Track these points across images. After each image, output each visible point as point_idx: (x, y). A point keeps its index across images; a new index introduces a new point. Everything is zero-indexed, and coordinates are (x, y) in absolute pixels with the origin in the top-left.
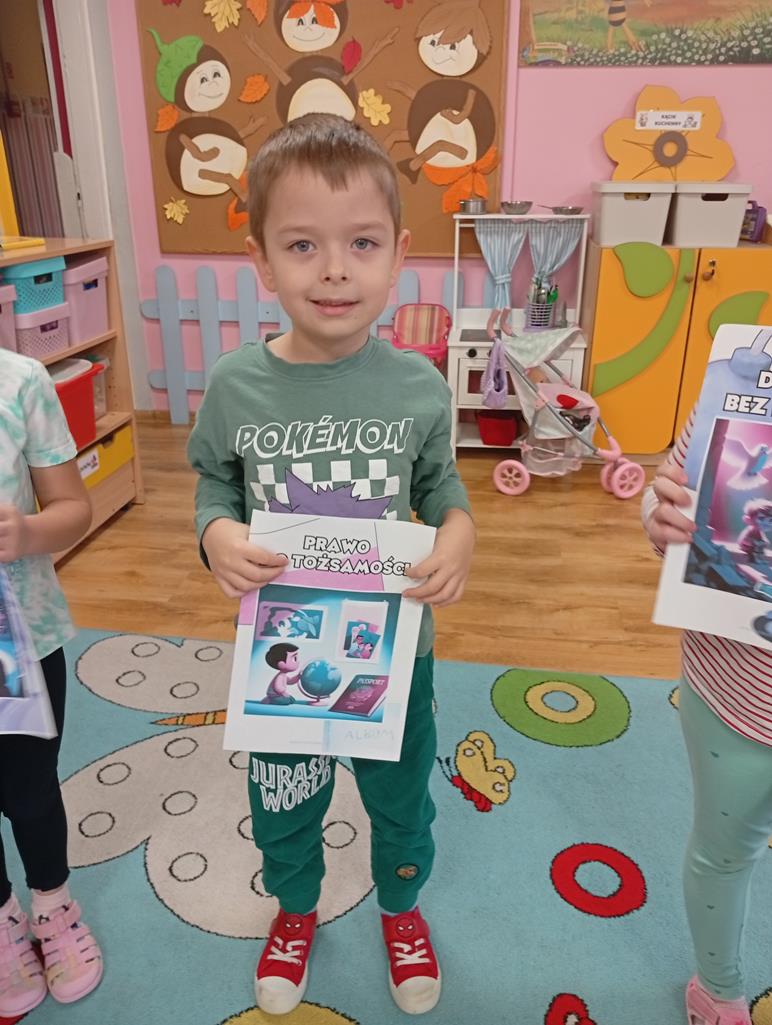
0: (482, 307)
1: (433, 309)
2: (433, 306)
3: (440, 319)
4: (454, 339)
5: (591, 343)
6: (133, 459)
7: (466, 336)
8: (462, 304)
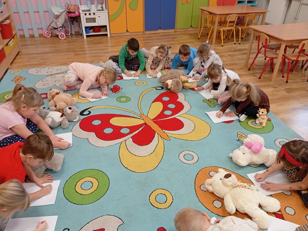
0: (85, 5)
1: (75, 6)
2: (75, 5)
3: (77, 8)
4: (81, 12)
5: (108, 11)
6: (18, 42)
7: (83, 11)
8: (80, 5)
